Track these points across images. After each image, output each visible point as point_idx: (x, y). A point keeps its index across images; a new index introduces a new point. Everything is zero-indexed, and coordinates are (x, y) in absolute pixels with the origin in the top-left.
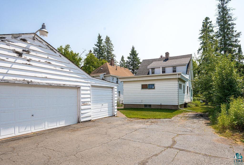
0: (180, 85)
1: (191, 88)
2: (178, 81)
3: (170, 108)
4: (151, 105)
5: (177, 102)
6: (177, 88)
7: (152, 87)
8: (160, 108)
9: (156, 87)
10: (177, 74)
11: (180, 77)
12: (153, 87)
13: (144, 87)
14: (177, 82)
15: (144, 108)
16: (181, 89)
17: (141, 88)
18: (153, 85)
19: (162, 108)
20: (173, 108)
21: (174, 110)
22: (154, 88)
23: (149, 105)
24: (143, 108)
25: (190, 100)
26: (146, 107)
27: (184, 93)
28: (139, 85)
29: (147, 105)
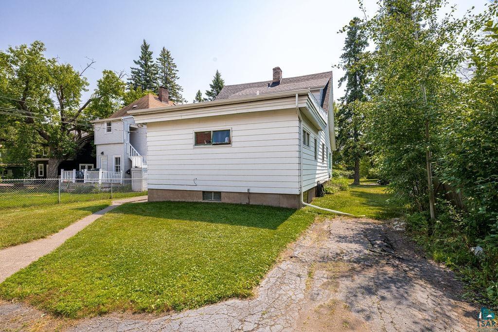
0: (306, 135)
1: (330, 151)
2: (300, 121)
3: (274, 203)
4: (220, 192)
5: (297, 185)
6: (297, 142)
7: (222, 138)
8: (245, 201)
9: (233, 139)
10: (297, 95)
11: (305, 105)
12: (226, 141)
13: (202, 139)
14: (297, 123)
15: (201, 200)
16: (308, 145)
17: (193, 141)
18: (227, 133)
19: (251, 203)
20: (285, 204)
21: (287, 209)
22: (229, 143)
23: (215, 192)
24: (199, 201)
25: (328, 176)
26: (207, 199)
27: (316, 157)
28: (187, 134)
29: (211, 192)
